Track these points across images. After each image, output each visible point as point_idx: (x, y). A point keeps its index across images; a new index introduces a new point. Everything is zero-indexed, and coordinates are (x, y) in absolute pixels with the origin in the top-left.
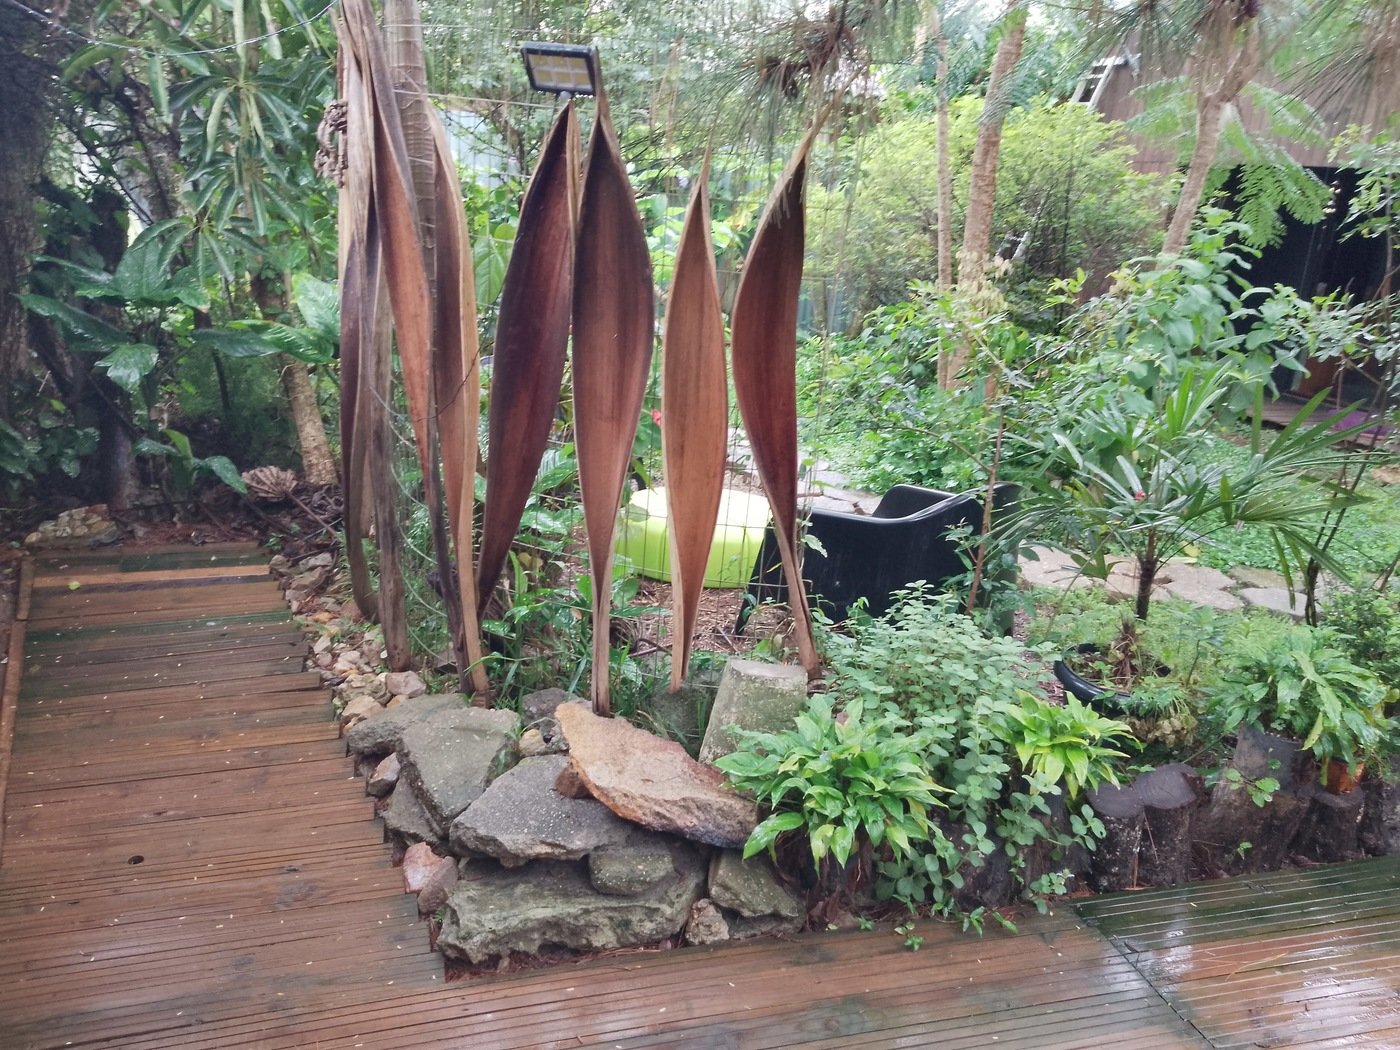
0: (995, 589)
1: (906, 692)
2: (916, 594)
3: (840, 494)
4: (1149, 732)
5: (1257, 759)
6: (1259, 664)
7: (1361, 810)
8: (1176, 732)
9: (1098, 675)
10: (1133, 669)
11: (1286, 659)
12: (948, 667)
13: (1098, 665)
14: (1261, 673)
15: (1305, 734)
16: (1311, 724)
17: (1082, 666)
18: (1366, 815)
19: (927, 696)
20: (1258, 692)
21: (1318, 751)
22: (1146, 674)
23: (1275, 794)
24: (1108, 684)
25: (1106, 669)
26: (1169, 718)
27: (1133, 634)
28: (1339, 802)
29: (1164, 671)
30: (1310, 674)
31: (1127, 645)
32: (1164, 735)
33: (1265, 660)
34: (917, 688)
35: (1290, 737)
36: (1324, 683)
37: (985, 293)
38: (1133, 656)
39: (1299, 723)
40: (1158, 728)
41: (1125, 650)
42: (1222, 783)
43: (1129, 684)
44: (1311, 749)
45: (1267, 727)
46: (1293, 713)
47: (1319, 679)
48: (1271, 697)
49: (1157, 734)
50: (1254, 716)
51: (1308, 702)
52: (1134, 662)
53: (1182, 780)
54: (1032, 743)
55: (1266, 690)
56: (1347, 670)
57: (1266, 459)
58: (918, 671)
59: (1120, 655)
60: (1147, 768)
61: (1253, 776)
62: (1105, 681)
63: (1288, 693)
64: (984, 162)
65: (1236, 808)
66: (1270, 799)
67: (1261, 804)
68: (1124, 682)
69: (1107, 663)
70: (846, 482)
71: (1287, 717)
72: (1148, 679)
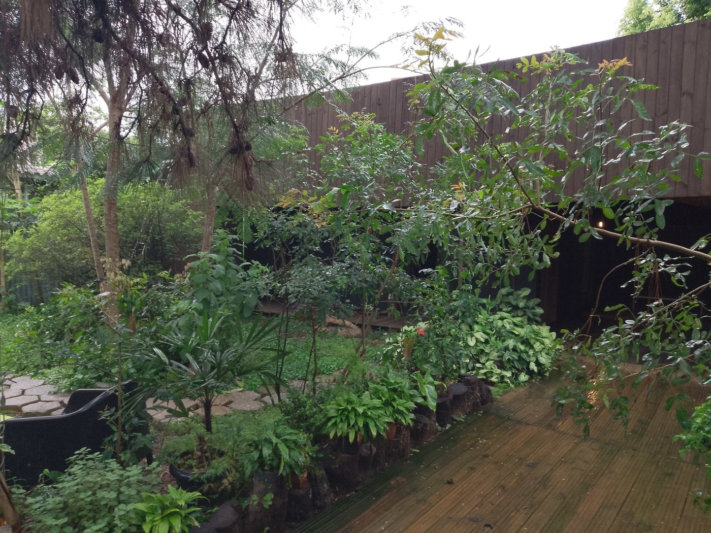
0: (131, 438)
1: (78, 517)
2: (81, 456)
3: (52, 398)
4: (218, 488)
5: (262, 486)
6: (254, 442)
7: (311, 492)
8: (230, 483)
9: (191, 467)
10: (207, 458)
11: (263, 436)
12: (101, 494)
13: (190, 462)
14: (256, 445)
15: (278, 468)
16: (280, 463)
17: (183, 464)
18: (313, 493)
19: (91, 515)
20: (256, 455)
21: (284, 474)
22: (213, 459)
23: (273, 500)
24: (195, 470)
25: (194, 463)
26: (226, 477)
27: (204, 441)
28: (302, 492)
29: (221, 454)
30: (274, 440)
31: (202, 447)
32: (226, 487)
33: (256, 439)
34: (84, 513)
35: (273, 471)
36: (281, 442)
37: (119, 278)
38: (206, 452)
39: (275, 463)
40: (222, 484)
41: (201, 450)
42: (251, 503)
43: (206, 466)
44: (281, 474)
45: (263, 470)
46: (272, 460)
47: (278, 441)
48: (261, 456)
49: (223, 487)
50: (257, 465)
51: (276, 452)
52: (207, 455)
53: (232, 509)
54: (150, 520)
55: (259, 453)
56: (290, 433)
57: (246, 344)
58: (82, 502)
59: (199, 453)
60: (215, 509)
61: (262, 494)
62: (194, 469)
63: (267, 452)
64: (110, 213)
65: (259, 513)
66: (270, 503)
67: (267, 507)
68: (203, 467)
69: (194, 459)
70: (55, 390)
71: (269, 462)
72: (214, 462)
